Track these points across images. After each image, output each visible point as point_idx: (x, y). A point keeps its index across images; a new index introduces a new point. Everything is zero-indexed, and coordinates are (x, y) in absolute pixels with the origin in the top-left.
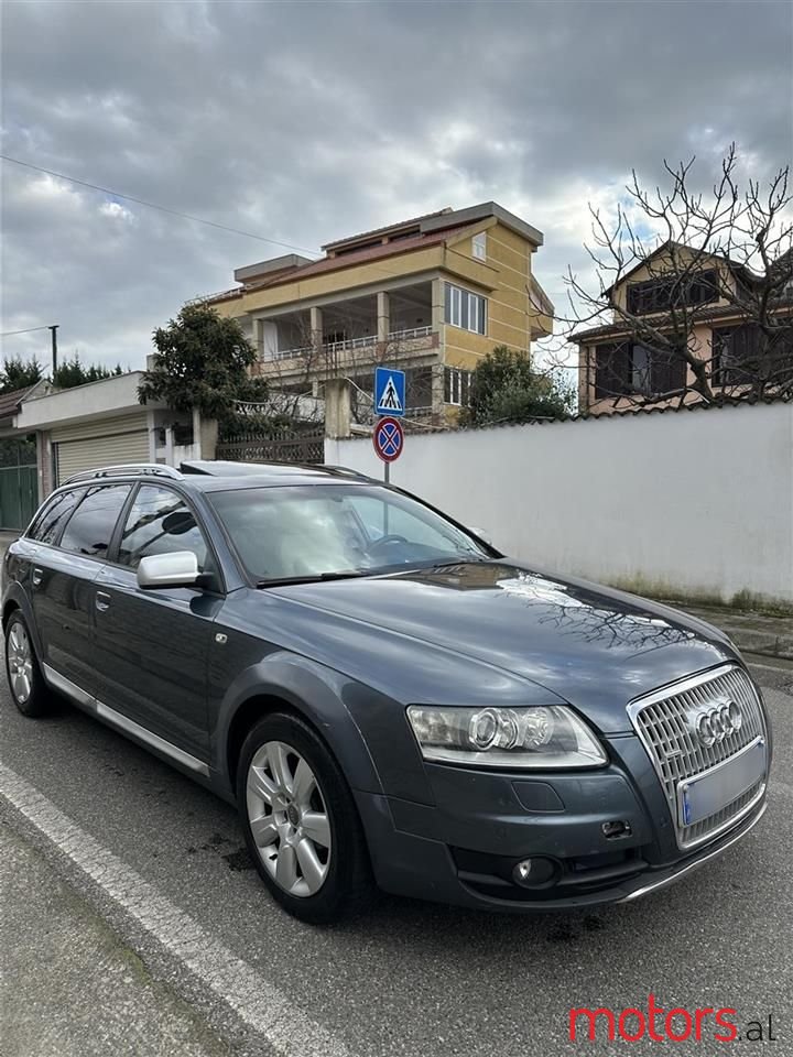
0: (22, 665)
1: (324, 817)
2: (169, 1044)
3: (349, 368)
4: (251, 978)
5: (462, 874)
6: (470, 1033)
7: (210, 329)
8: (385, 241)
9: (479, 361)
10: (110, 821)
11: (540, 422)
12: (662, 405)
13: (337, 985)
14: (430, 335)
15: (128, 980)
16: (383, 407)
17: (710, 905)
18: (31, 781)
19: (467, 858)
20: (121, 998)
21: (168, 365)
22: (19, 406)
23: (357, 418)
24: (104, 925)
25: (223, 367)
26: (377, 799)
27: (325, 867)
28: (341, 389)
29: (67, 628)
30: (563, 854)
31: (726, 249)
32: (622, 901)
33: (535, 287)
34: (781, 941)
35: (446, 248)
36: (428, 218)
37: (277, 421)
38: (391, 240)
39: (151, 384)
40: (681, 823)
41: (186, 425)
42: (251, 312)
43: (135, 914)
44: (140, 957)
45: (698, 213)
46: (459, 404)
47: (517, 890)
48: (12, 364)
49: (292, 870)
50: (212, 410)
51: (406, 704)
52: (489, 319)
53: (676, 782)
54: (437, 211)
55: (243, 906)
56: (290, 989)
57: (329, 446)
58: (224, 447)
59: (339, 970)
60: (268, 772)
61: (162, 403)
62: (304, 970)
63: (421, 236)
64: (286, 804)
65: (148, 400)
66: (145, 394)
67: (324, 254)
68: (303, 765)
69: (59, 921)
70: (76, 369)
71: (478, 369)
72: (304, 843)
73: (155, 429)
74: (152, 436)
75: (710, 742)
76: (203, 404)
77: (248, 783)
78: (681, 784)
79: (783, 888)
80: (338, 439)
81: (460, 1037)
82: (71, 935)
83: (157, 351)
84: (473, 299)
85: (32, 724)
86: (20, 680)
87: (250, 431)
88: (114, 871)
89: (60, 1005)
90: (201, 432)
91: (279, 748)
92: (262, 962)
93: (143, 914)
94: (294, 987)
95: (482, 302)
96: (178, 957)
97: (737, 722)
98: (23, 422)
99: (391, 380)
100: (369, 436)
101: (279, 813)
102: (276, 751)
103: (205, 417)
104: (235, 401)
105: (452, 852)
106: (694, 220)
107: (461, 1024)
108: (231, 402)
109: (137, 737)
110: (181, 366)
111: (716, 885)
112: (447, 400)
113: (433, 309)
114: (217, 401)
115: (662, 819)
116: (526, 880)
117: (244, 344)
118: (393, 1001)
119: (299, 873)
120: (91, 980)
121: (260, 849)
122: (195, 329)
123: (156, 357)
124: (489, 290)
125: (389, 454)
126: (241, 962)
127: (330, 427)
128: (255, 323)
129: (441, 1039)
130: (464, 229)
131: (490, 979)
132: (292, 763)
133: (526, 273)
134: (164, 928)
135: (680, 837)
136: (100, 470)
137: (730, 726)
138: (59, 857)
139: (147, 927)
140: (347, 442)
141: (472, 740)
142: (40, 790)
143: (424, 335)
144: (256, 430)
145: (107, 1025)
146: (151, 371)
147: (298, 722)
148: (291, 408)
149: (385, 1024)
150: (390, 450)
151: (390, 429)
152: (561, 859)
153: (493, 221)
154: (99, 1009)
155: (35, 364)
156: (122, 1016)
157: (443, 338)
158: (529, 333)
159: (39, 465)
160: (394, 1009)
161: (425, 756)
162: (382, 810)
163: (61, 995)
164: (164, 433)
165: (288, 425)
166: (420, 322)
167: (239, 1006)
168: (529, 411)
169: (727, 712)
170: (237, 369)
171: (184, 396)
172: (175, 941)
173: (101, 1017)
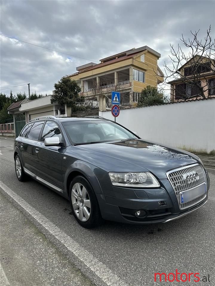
0: (19, 169)
1: (89, 200)
2: (50, 254)
3: (106, 93)
4: (71, 240)
5: (122, 214)
6: (124, 254)
7: (69, 83)
8: (117, 58)
9: (142, 90)
10: (39, 205)
11: (157, 105)
12: (191, 99)
13: (92, 242)
14: (129, 83)
15: (41, 240)
16: (114, 102)
17: (192, 226)
18: (21, 196)
19: (123, 210)
20: (39, 244)
21: (58, 93)
22: (20, 105)
23: (108, 106)
24: (36, 228)
25: (72, 93)
26: (101, 195)
27: (90, 213)
28: (103, 98)
29: (32, 160)
30: (148, 209)
31: (209, 55)
32: (165, 222)
33: (158, 69)
34: (209, 235)
35: (133, 59)
36: (129, 51)
37: (87, 108)
38: (118, 57)
39: (54, 98)
40: (180, 203)
41: (63, 109)
42: (81, 79)
43: (44, 226)
44: (44, 235)
45: (200, 45)
46: (137, 102)
47: (136, 218)
48: (19, 95)
49: (82, 215)
50: (70, 105)
51: (108, 172)
52: (146, 78)
53: (179, 192)
54: (131, 49)
55: (71, 225)
56: (81, 243)
57: (100, 113)
58: (73, 115)
59: (93, 239)
60: (76, 191)
61: (57, 103)
62: (84, 239)
63: (127, 56)
64: (81, 199)
65: (53, 103)
66: (52, 101)
67: (100, 62)
68: (84, 188)
69: (25, 227)
70: (35, 95)
71: (142, 92)
72: (85, 208)
73: (55, 110)
74: (54, 112)
75: (189, 182)
76: (67, 103)
77: (72, 194)
78: (180, 193)
79: (212, 223)
80: (102, 111)
81: (122, 254)
82: (28, 230)
83: (55, 89)
84: (141, 73)
85: (22, 183)
86: (19, 172)
87: (80, 110)
88: (39, 216)
89: (24, 245)
90: (67, 111)
91: (78, 184)
92: (74, 237)
93: (46, 226)
94: (82, 242)
95: (144, 74)
96: (53, 235)
97: (198, 178)
98: (22, 109)
99: (116, 95)
100: (111, 110)
101: (79, 201)
102: (78, 185)
103: (68, 107)
104: (76, 102)
105: (120, 209)
106: (199, 47)
107: (122, 251)
108: (75, 103)
109: (46, 184)
110: (61, 93)
111: (194, 222)
112: (134, 101)
113: (130, 76)
114: (71, 102)
115: (175, 201)
116: (139, 216)
117: (78, 87)
118: (106, 246)
119: (84, 216)
120: (32, 240)
121: (75, 211)
122: (65, 83)
123: (55, 91)
124: (145, 70)
125: (116, 115)
126: (69, 237)
127: (101, 109)
128: (82, 82)
129: (117, 255)
130: (138, 53)
131: (131, 242)
132: (81, 188)
133: (156, 65)
134: (51, 229)
135: (180, 207)
136: (37, 118)
137: (196, 179)
138: (26, 213)
139: (47, 229)
140: (105, 112)
141: (125, 181)
142: (22, 198)
143: (128, 83)
144: (81, 110)
145: (35, 250)
146: (54, 95)
147: (83, 177)
148: (91, 104)
149: (103, 251)
150: (116, 114)
151: (116, 108)
152: (147, 210)
153: (146, 51)
154: (34, 246)
155: (25, 94)
156: (39, 248)
157: (133, 84)
158: (157, 82)
159: (26, 121)
160: (106, 248)
161: (113, 184)
162: (103, 198)
163: (25, 243)
164: (57, 111)
165: (90, 108)
166: (126, 80)
167: (67, 246)
168: (154, 102)
169: (195, 175)
170: (76, 93)
171: (62, 101)
172: (53, 232)
173: (34, 248)
